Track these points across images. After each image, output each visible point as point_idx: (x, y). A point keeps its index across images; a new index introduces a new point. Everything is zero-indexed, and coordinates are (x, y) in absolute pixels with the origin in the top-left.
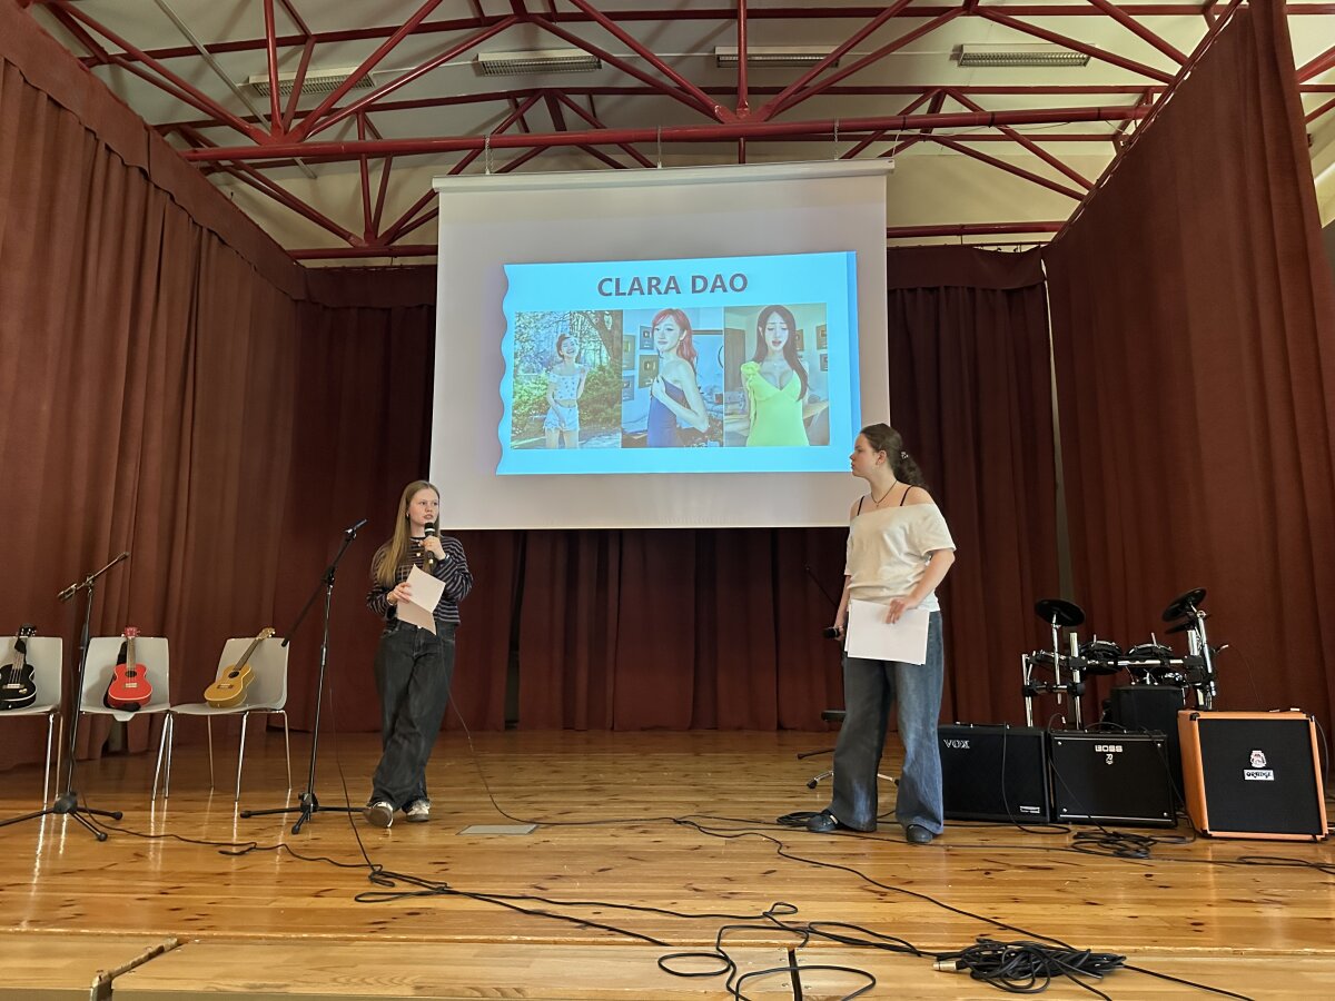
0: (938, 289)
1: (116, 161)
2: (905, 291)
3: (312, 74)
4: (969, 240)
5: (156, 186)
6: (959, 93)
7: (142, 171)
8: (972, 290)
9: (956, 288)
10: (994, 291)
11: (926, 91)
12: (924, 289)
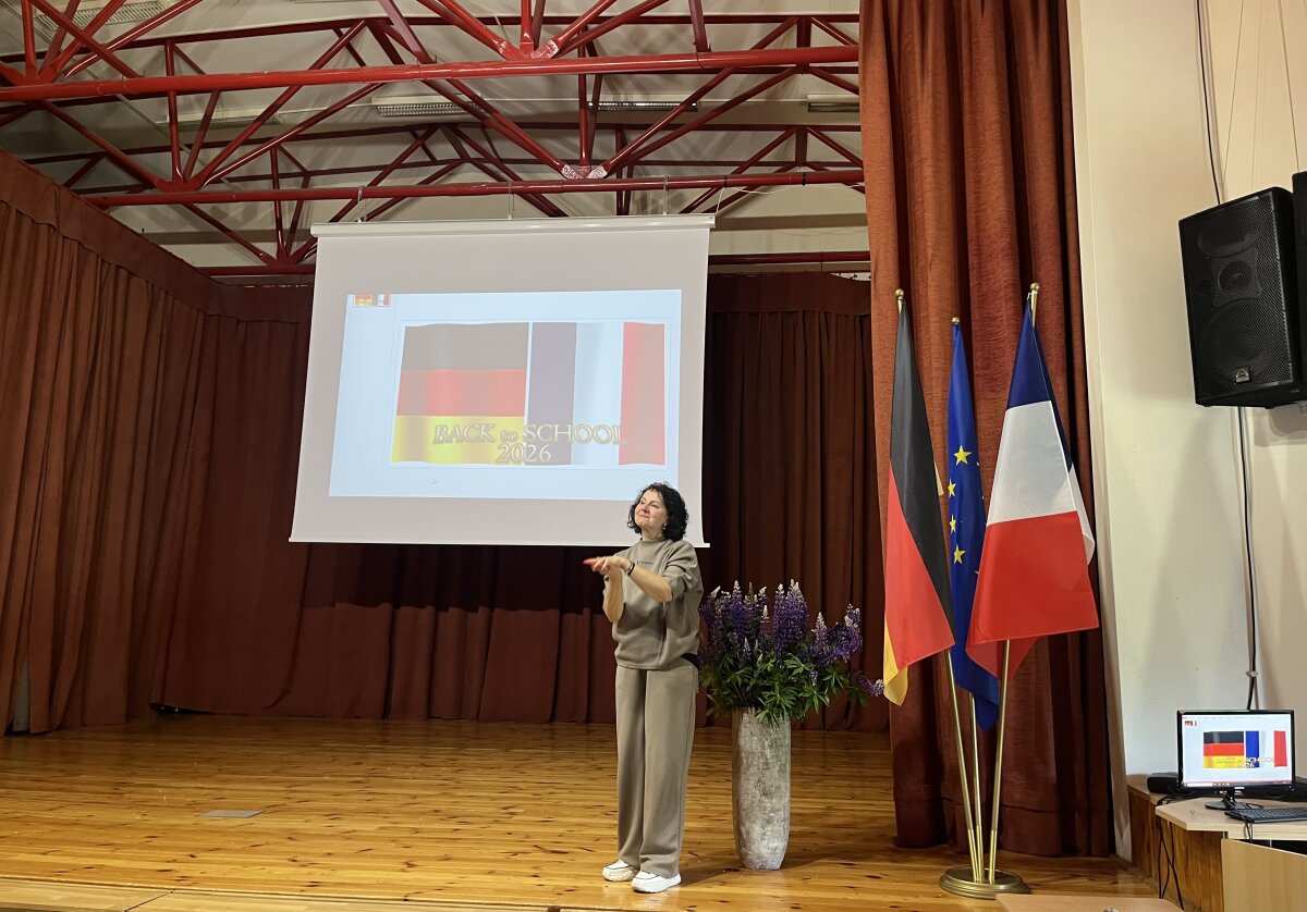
1: (26, 224)
3: (217, 115)
4: (827, 267)
5: (64, 237)
6: (818, 131)
7: (50, 225)
10: (847, 317)
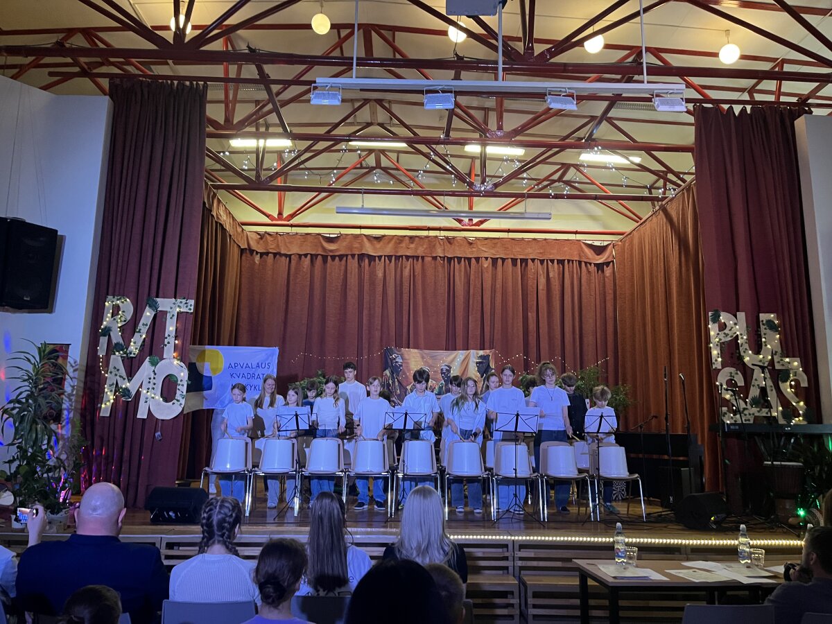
0: (564, 260)
2: (549, 261)
4: (579, 237)
8: (580, 262)
9: (573, 261)
10: (590, 264)
11: (563, 164)
12: (557, 260)
